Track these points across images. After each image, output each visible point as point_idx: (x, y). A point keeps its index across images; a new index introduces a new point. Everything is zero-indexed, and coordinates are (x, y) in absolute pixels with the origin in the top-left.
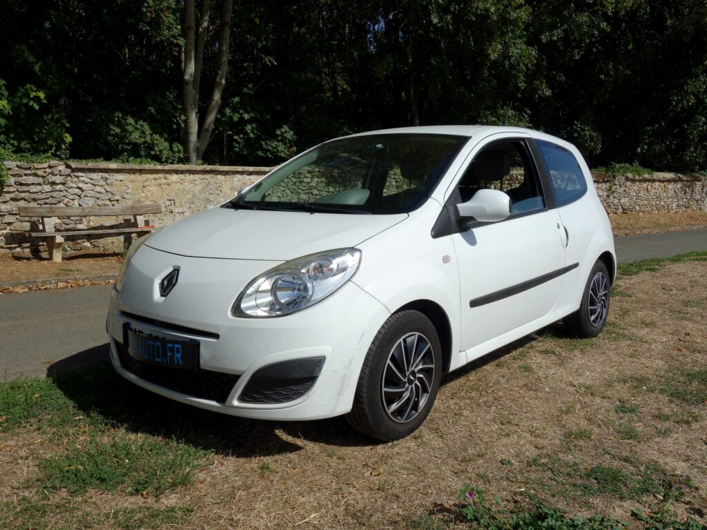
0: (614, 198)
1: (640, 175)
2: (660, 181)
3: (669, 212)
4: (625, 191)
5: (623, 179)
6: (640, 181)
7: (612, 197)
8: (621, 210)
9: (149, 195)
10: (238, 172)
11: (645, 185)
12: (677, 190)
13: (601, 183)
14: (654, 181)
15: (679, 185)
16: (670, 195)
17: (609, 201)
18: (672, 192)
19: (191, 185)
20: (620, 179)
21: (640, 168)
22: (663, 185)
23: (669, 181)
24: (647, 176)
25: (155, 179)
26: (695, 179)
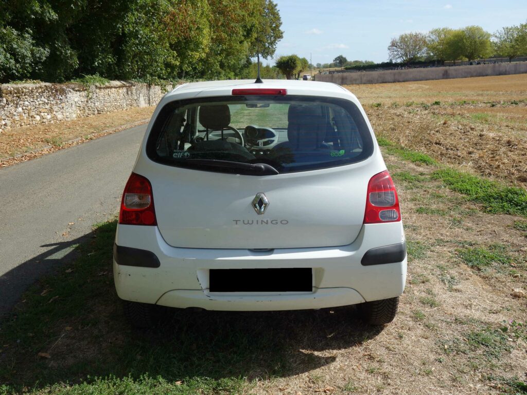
0: (91, 102)
1: (104, 84)
2: (115, 87)
3: (123, 110)
4: (97, 96)
5: (94, 87)
6: (104, 88)
7: (89, 102)
8: (96, 112)
11: (107, 91)
12: (124, 94)
13: (81, 91)
14: (111, 88)
15: (125, 90)
16: (121, 97)
17: (88, 105)
18: (122, 95)
20: (93, 88)
21: (102, 79)
22: (116, 90)
23: (119, 87)
24: (107, 84)
26: (133, 85)
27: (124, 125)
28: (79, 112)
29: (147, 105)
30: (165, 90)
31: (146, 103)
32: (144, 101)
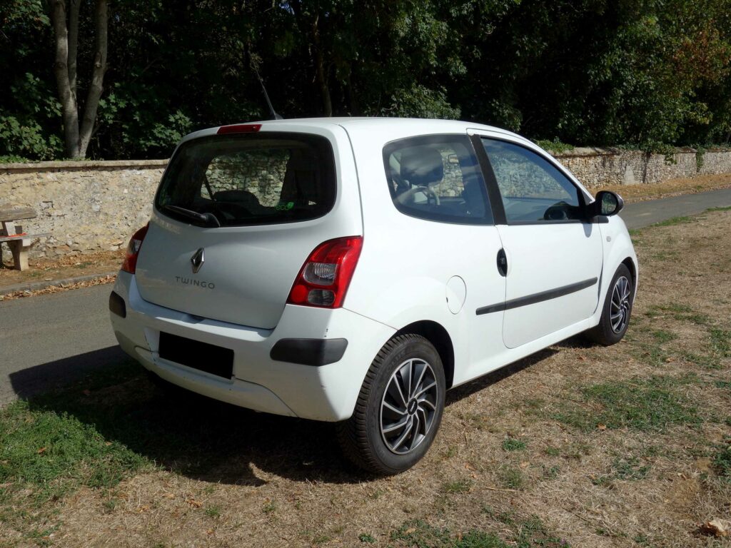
1: (560, 152)
2: (581, 156)
6: (564, 157)
7: (533, 177)
8: (543, 188)
9: (20, 197)
10: (126, 167)
11: (566, 161)
12: (597, 165)
13: (522, 162)
14: (574, 156)
15: (599, 159)
16: (591, 170)
18: (593, 167)
19: (72, 183)
21: (561, 145)
22: (583, 160)
23: (590, 156)
24: (567, 152)
25: (26, 179)
26: (614, 153)
28: (514, 188)
29: (638, 183)
30: (671, 160)
31: (636, 179)
32: (633, 177)
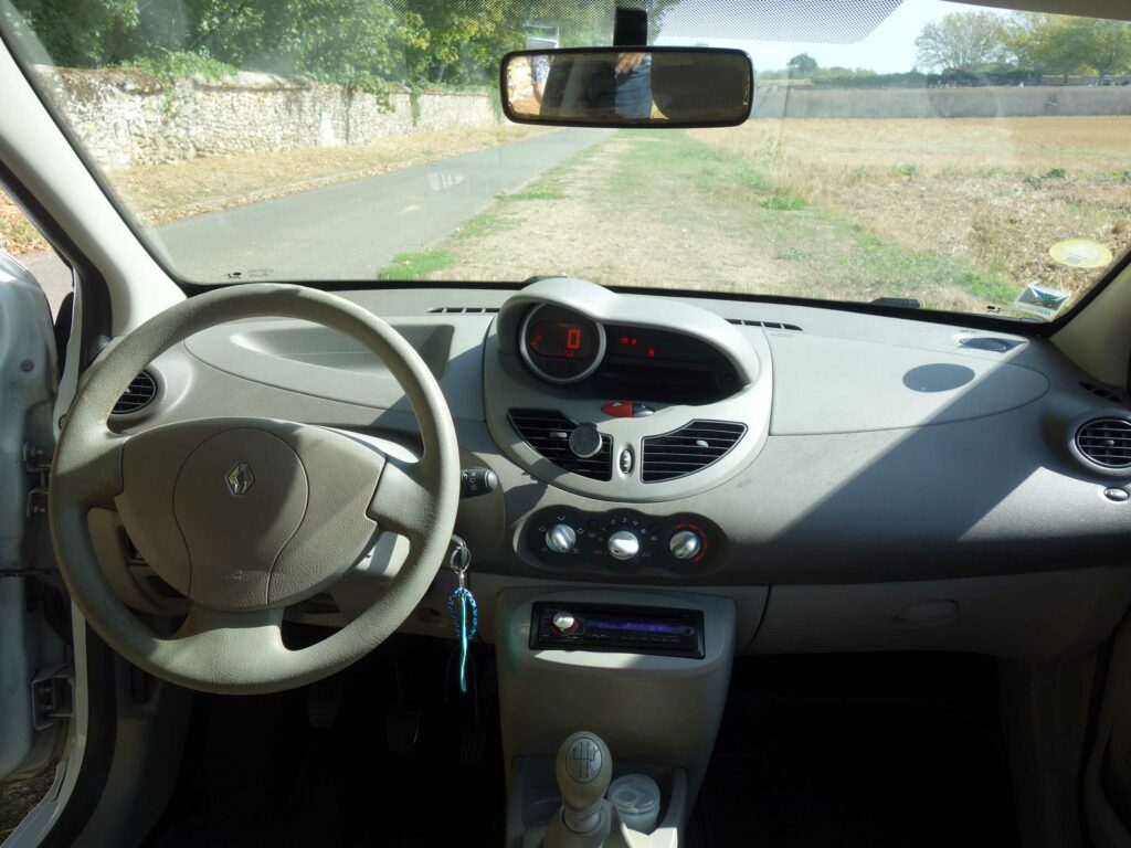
0: (177, 125)
1: (217, 78)
2: (252, 90)
3: (271, 150)
4: (195, 111)
5: (188, 84)
6: (219, 89)
7: (172, 124)
8: (192, 151)
11: (228, 97)
12: (278, 109)
13: (148, 94)
14: (240, 90)
15: (280, 98)
16: (268, 118)
17: (167, 133)
18: (271, 111)
20: (183, 86)
21: (214, 63)
22: (255, 97)
23: (265, 90)
24: (228, 79)
26: (303, 86)
27: (256, 189)
28: (138, 150)
29: (341, 143)
30: (386, 104)
31: (337, 136)
32: (332, 132)
